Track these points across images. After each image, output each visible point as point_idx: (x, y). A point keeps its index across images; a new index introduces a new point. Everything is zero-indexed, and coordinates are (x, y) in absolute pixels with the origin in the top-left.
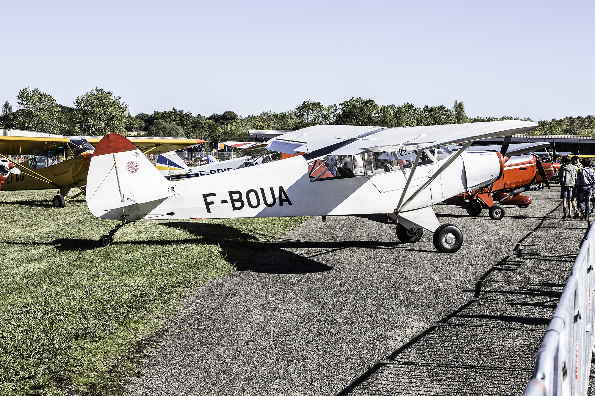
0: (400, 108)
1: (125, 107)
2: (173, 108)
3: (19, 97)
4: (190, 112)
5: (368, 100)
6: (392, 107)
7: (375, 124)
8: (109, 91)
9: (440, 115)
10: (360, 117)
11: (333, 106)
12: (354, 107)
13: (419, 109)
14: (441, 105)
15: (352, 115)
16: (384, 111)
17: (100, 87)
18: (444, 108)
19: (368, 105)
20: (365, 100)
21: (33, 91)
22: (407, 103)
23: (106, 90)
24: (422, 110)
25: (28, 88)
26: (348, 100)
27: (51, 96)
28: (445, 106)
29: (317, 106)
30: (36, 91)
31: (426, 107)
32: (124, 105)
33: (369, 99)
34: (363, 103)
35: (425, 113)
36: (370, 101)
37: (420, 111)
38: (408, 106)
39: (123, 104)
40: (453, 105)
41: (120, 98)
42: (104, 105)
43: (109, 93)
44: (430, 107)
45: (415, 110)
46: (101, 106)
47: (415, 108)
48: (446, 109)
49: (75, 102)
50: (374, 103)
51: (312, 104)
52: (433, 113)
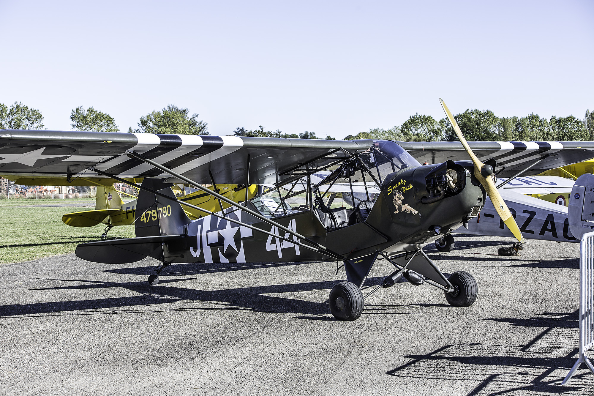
0: (523, 119)
1: (203, 126)
2: (260, 127)
3: (73, 118)
4: (280, 130)
5: (485, 111)
6: (515, 119)
7: (493, 139)
8: (184, 108)
9: (569, 127)
10: (477, 131)
11: (445, 120)
12: (469, 120)
13: (545, 120)
14: (570, 115)
15: (467, 130)
16: (504, 123)
17: (173, 105)
18: (574, 119)
19: (486, 117)
20: (482, 112)
21: (88, 110)
22: (532, 115)
23: (181, 108)
24: (548, 121)
25: (82, 106)
26: (462, 112)
27: (108, 115)
28: (574, 116)
29: (427, 120)
30: (90, 111)
31: (554, 118)
32: (202, 124)
33: (487, 110)
34: (480, 115)
35: (552, 125)
36: (488, 113)
37: (547, 122)
38: (533, 118)
39: (200, 123)
40: (585, 115)
41: (197, 116)
42: (174, 125)
43: (184, 111)
44: (557, 117)
45: (540, 122)
46: (169, 125)
47: (541, 120)
48: (576, 119)
49: (140, 123)
50: (493, 114)
51: (420, 117)
52: (561, 124)
